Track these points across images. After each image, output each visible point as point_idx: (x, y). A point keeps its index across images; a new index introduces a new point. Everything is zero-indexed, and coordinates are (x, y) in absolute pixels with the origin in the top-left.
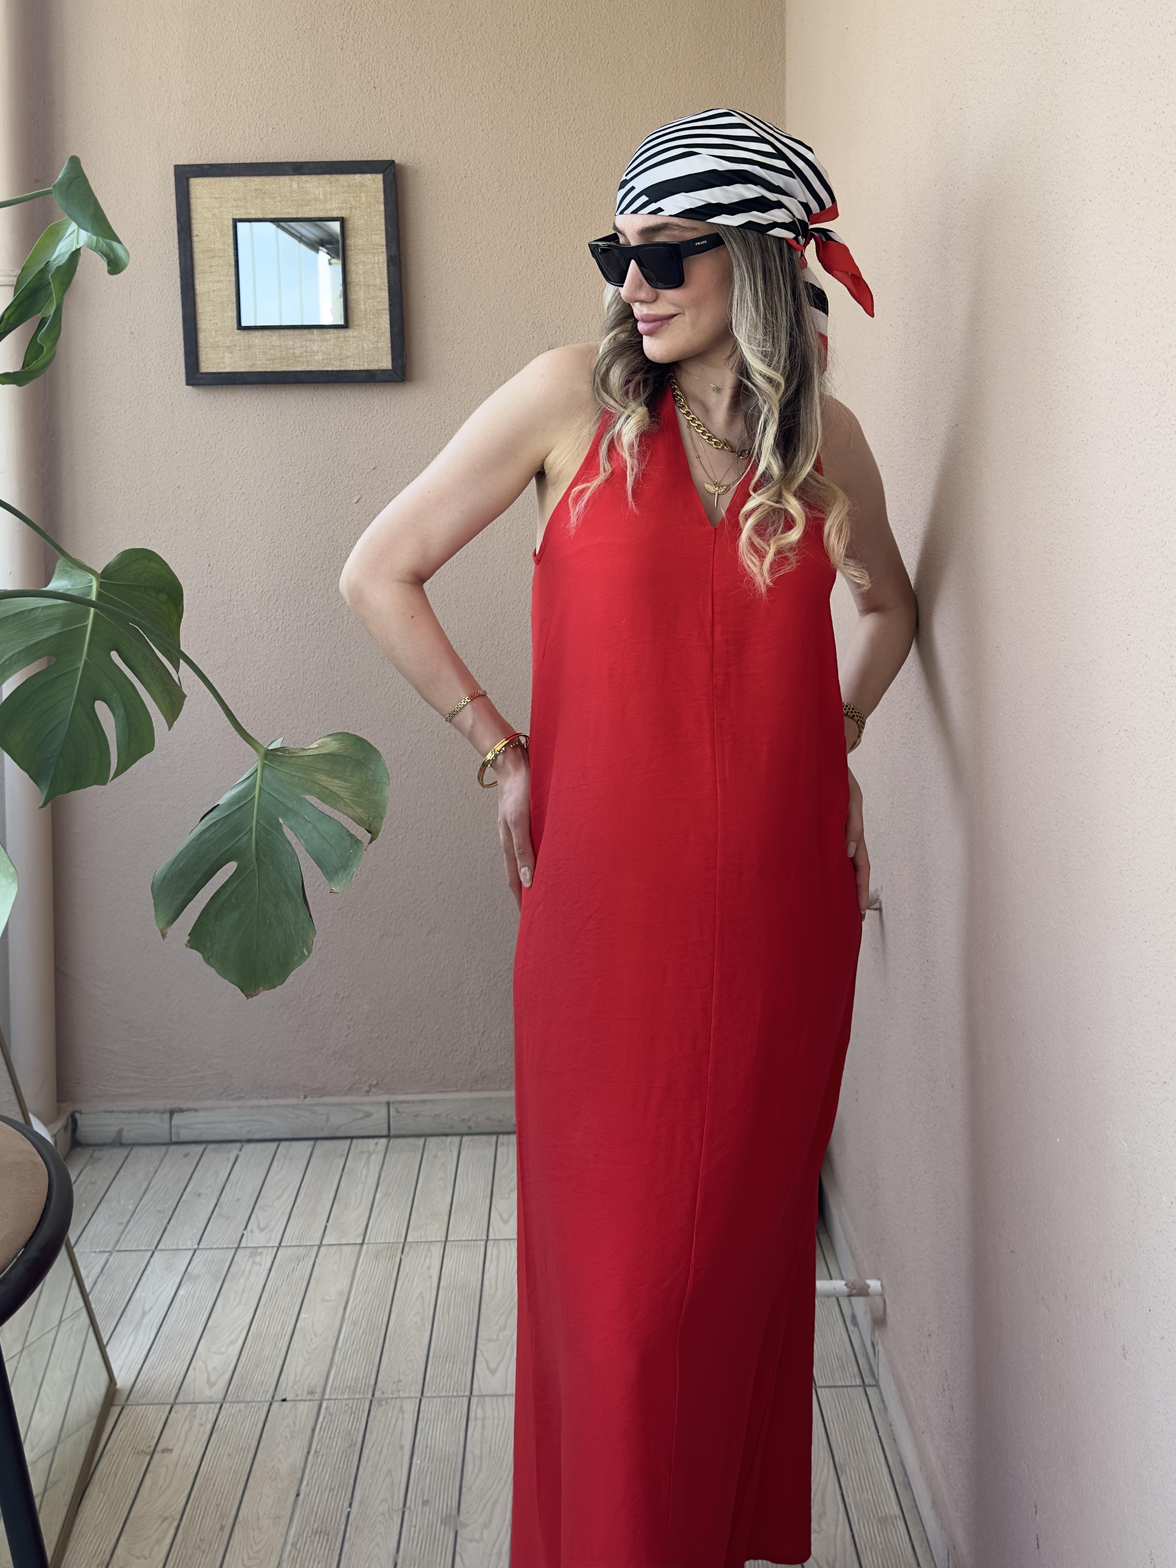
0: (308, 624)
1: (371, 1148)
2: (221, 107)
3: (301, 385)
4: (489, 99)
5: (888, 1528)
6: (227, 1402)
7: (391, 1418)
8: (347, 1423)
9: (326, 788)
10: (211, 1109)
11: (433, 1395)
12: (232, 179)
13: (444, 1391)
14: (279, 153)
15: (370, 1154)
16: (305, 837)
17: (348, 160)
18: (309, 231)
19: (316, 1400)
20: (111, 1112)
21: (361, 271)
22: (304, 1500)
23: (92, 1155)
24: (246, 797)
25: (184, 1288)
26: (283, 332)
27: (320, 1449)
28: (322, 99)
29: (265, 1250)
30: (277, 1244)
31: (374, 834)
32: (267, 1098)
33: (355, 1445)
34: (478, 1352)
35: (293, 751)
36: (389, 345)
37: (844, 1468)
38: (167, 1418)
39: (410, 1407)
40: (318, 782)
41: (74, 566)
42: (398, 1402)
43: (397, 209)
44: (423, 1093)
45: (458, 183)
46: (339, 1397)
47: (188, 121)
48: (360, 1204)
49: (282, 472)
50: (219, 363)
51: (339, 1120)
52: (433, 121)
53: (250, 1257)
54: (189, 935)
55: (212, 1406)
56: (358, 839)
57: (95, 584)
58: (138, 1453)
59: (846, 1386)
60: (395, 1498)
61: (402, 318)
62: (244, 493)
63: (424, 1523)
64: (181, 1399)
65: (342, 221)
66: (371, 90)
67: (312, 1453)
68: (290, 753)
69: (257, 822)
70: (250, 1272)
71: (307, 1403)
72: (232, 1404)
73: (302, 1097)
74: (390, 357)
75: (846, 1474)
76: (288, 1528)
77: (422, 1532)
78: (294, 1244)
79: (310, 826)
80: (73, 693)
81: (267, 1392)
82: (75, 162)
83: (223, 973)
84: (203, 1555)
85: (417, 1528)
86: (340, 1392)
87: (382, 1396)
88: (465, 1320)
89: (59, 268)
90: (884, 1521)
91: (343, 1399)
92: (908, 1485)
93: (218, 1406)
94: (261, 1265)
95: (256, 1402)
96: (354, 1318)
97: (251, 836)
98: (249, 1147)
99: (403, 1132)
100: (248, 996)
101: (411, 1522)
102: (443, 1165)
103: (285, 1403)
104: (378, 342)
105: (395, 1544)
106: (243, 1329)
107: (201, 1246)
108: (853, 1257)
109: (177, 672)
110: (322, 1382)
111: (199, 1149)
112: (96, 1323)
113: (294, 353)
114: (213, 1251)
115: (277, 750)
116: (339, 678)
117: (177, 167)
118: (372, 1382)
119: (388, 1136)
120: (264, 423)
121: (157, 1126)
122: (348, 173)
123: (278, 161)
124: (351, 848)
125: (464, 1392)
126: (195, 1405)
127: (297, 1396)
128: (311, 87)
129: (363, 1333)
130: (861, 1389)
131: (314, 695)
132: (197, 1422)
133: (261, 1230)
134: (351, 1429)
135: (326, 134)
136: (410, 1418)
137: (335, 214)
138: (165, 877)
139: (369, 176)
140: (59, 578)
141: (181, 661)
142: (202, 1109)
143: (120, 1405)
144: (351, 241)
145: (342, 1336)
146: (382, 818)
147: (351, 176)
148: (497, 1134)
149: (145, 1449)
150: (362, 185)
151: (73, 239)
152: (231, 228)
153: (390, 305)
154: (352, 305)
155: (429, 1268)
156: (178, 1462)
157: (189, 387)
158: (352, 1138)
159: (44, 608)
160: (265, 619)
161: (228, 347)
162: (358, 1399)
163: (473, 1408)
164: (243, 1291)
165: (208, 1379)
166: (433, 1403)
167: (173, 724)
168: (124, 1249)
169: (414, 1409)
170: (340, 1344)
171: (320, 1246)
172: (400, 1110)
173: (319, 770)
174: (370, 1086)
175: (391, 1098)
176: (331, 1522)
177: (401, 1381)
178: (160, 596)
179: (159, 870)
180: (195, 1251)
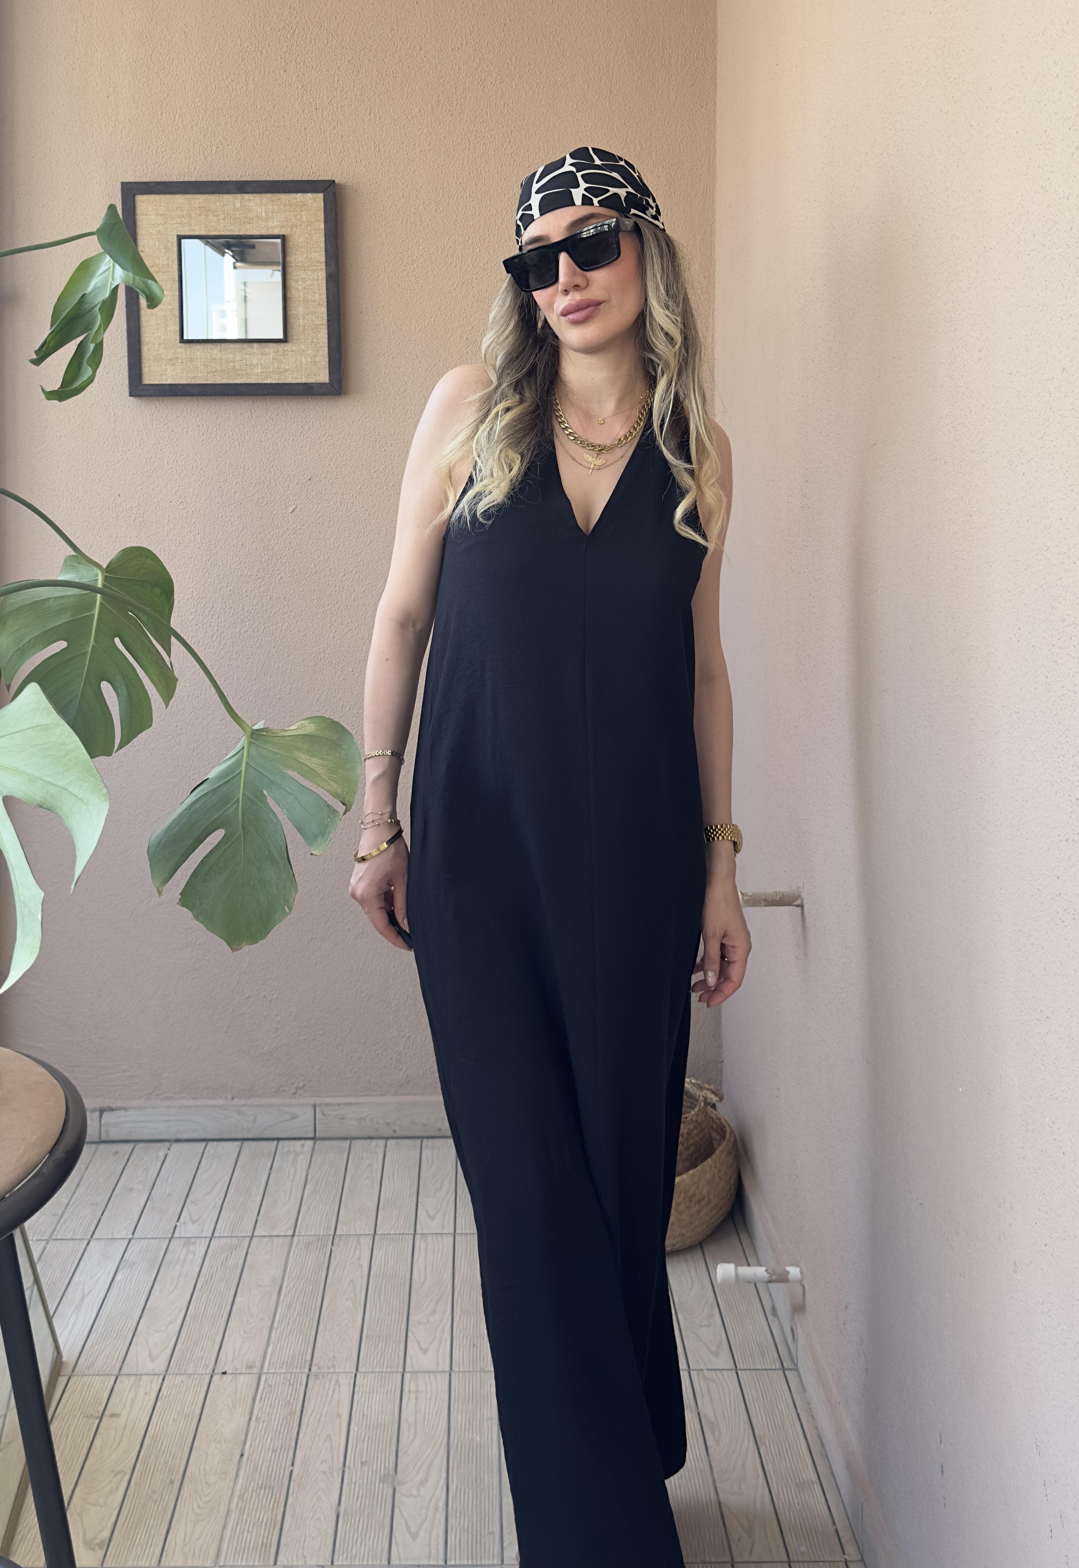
0: (242, 631)
1: (298, 1149)
2: (166, 125)
3: (240, 397)
4: (427, 121)
5: (805, 1490)
6: (170, 1374)
7: (328, 1390)
8: (286, 1394)
9: (305, 765)
10: (141, 1108)
11: (368, 1370)
12: (177, 196)
13: (378, 1366)
14: (222, 172)
15: (297, 1154)
16: (287, 807)
17: (290, 179)
19: (256, 1373)
21: (300, 287)
22: (248, 1459)
24: (234, 771)
25: (121, 1273)
26: (224, 346)
27: (261, 1416)
28: (265, 119)
29: (198, 1240)
30: (210, 1235)
31: (347, 806)
32: (194, 1099)
33: (295, 1413)
34: (410, 1334)
35: (275, 731)
36: (327, 359)
37: (763, 1441)
38: (113, 1387)
39: (346, 1382)
40: (297, 759)
41: (82, 561)
42: (334, 1376)
43: (336, 227)
44: (349, 1096)
45: (396, 203)
46: (277, 1371)
47: (134, 140)
48: (290, 1198)
49: (220, 482)
50: (161, 375)
51: (265, 1122)
52: (373, 143)
53: (184, 1246)
54: (181, 895)
55: (156, 1377)
56: (334, 810)
57: (101, 576)
58: (87, 1417)
59: (767, 1370)
60: (335, 1459)
61: (339, 331)
63: (363, 1480)
64: (125, 1370)
65: (283, 238)
66: (312, 112)
67: (254, 1419)
68: (273, 733)
69: (244, 794)
70: (185, 1260)
71: (246, 1376)
72: (174, 1376)
73: (230, 1097)
74: (327, 371)
75: (766, 1446)
76: (235, 1482)
77: (362, 1487)
78: (226, 1235)
79: (291, 797)
80: (83, 673)
81: (208, 1366)
83: (212, 928)
84: (155, 1504)
85: (357, 1484)
86: (277, 1367)
87: (319, 1371)
88: (396, 1304)
89: (104, 302)
90: (801, 1485)
91: (281, 1373)
92: (825, 1456)
93: (161, 1378)
94: (195, 1253)
95: (198, 1374)
96: (288, 1302)
97: (238, 807)
98: (176, 1147)
99: (329, 1135)
100: (234, 949)
101: (351, 1479)
102: (370, 1165)
103: (225, 1376)
104: (316, 356)
105: (337, 1497)
106: (181, 1310)
107: (136, 1236)
108: (771, 1247)
109: (169, 657)
110: (259, 1359)
111: (128, 1148)
113: (234, 367)
114: (148, 1240)
115: (261, 730)
117: (123, 184)
118: (309, 1358)
119: (313, 1139)
120: (203, 434)
122: (290, 192)
123: (222, 180)
124: (328, 817)
125: (398, 1368)
126: (139, 1376)
127: (237, 1370)
128: (255, 107)
129: (297, 1315)
130: (781, 1373)
132: (141, 1391)
133: (194, 1222)
134: (290, 1399)
135: (268, 154)
136: (346, 1390)
137: (276, 232)
138: (160, 842)
139: (309, 195)
140: (67, 572)
142: (131, 1108)
143: (66, 1376)
144: (291, 258)
145: (277, 1317)
146: (355, 792)
147: (292, 195)
148: (422, 1138)
149: (93, 1413)
150: (303, 204)
151: (108, 276)
152: (176, 244)
153: (328, 321)
154: (291, 319)
155: (359, 1258)
156: (125, 1425)
157: (132, 399)
158: (279, 1139)
161: (170, 359)
162: (296, 1373)
163: (406, 1382)
164: (179, 1276)
165: (150, 1354)
166: (368, 1377)
167: (169, 703)
168: (60, 1238)
169: (350, 1383)
170: (275, 1325)
171: (252, 1237)
172: (326, 1113)
173: (298, 749)
174: (297, 1089)
175: (318, 1100)
176: (275, 1478)
177: (335, 1358)
178: (155, 589)
179: (154, 836)
180: (130, 1240)
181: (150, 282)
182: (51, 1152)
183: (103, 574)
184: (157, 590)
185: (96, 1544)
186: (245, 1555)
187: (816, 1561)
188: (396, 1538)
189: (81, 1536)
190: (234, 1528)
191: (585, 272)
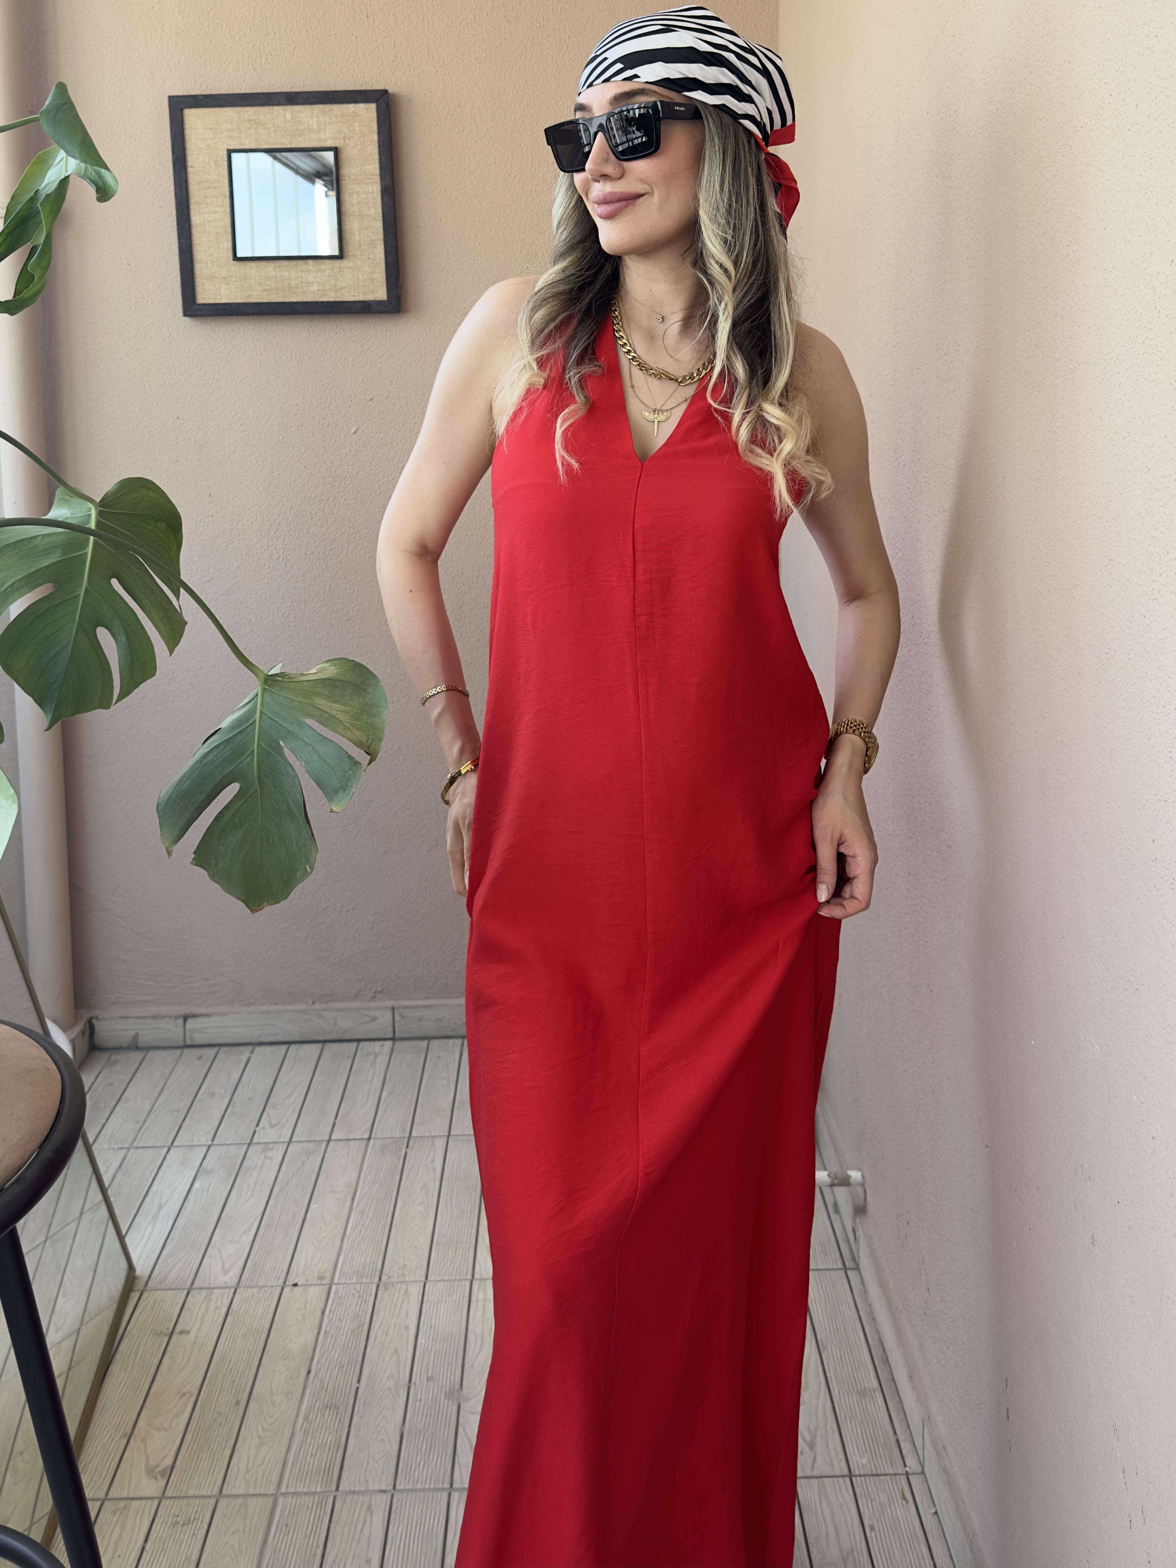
0: (308, 553)
1: (377, 1050)
2: (214, 36)
3: (297, 316)
4: (482, 27)
5: (867, 1400)
6: (241, 1287)
7: (397, 1300)
8: (355, 1306)
9: (325, 712)
10: (224, 1014)
11: (437, 1278)
12: (226, 109)
13: (447, 1275)
14: (272, 83)
15: (376, 1055)
16: (305, 759)
17: (341, 89)
18: (306, 163)
19: (326, 1284)
20: (127, 1018)
21: (355, 201)
22: (315, 1377)
23: (109, 1059)
24: (247, 721)
25: (199, 1181)
26: (278, 263)
27: (330, 1330)
28: (315, 28)
29: (276, 1146)
30: (287, 1139)
31: (372, 755)
32: (276, 1004)
33: (363, 1325)
34: (479, 1239)
35: (293, 676)
36: (384, 276)
37: (825, 1345)
38: (185, 1302)
39: (415, 1291)
40: (318, 706)
41: (73, 495)
42: (404, 1286)
43: (391, 138)
44: (428, 998)
45: (451, 112)
46: (347, 1282)
47: (181, 52)
48: (367, 1100)
49: (280, 403)
50: (215, 294)
51: (346, 1024)
52: (426, 51)
53: (262, 1152)
54: (194, 853)
55: (227, 1290)
56: (356, 761)
57: (93, 513)
58: (157, 1334)
59: (829, 1270)
60: (402, 1374)
61: (397, 248)
62: (242, 424)
63: (428, 1397)
64: (197, 1284)
65: (336, 150)
66: (363, 19)
67: (322, 1333)
68: (290, 678)
69: (259, 745)
70: (262, 1166)
71: (317, 1287)
72: (246, 1289)
73: (310, 1002)
74: (385, 288)
75: (828, 1351)
76: (300, 1402)
77: (426, 1406)
78: (303, 1139)
79: (310, 749)
80: (75, 619)
81: (279, 1278)
82: (62, 88)
83: (229, 890)
84: (220, 1427)
85: (422, 1402)
86: (348, 1278)
87: (389, 1280)
88: (468, 1208)
89: (48, 196)
90: (863, 1393)
91: (351, 1284)
92: (886, 1361)
93: (233, 1291)
94: (272, 1159)
95: (268, 1287)
96: (362, 1208)
97: (253, 759)
98: (259, 1050)
99: (408, 1035)
100: (253, 911)
101: (417, 1396)
102: (446, 1065)
103: (296, 1288)
104: (373, 272)
105: (402, 1416)
106: (255, 1219)
107: (215, 1142)
108: (836, 1149)
109: (178, 599)
110: (330, 1269)
111: (212, 1052)
112: (115, 1215)
113: (290, 284)
114: (226, 1147)
115: (276, 675)
116: (339, 606)
117: (171, 98)
118: (379, 1267)
119: (393, 1039)
120: (261, 355)
121: (172, 1031)
122: (341, 102)
123: (272, 91)
124: (350, 769)
125: (466, 1276)
126: (211, 1290)
127: (308, 1281)
128: (304, 16)
129: (370, 1221)
130: (842, 1273)
131: (315, 622)
132: (212, 1306)
133: (273, 1127)
134: (359, 1311)
135: (319, 64)
136: (415, 1300)
137: (328, 144)
138: (170, 796)
139: (362, 105)
140: (58, 507)
141: (182, 589)
142: (214, 1014)
143: (138, 1290)
144: (345, 171)
145: (350, 1225)
146: (380, 740)
147: (344, 106)
149: (163, 1331)
150: (355, 115)
151: (62, 167)
152: (225, 158)
153: (385, 236)
154: (347, 235)
155: (433, 1161)
156: (195, 1343)
157: (187, 319)
158: (359, 1040)
159: (44, 536)
160: (266, 548)
161: (224, 278)
162: (366, 1283)
163: (475, 1290)
164: (256, 1184)
165: (223, 1267)
166: (437, 1286)
167: (174, 649)
168: (141, 1145)
169: (419, 1293)
170: (348, 1233)
171: (329, 1141)
172: (405, 1014)
173: (318, 695)
174: (376, 992)
175: (396, 1003)
176: (341, 1397)
177: (406, 1266)
178: (159, 524)
179: (164, 791)
180: (209, 1147)
181: (103, 171)
182: (41, 1146)
183: (96, 508)
184: (162, 526)
185: (159, 1472)
186: (308, 1481)
187: (877, 1475)
188: (458, 1458)
189: (144, 1463)
190: (298, 1451)
191: (621, 162)
